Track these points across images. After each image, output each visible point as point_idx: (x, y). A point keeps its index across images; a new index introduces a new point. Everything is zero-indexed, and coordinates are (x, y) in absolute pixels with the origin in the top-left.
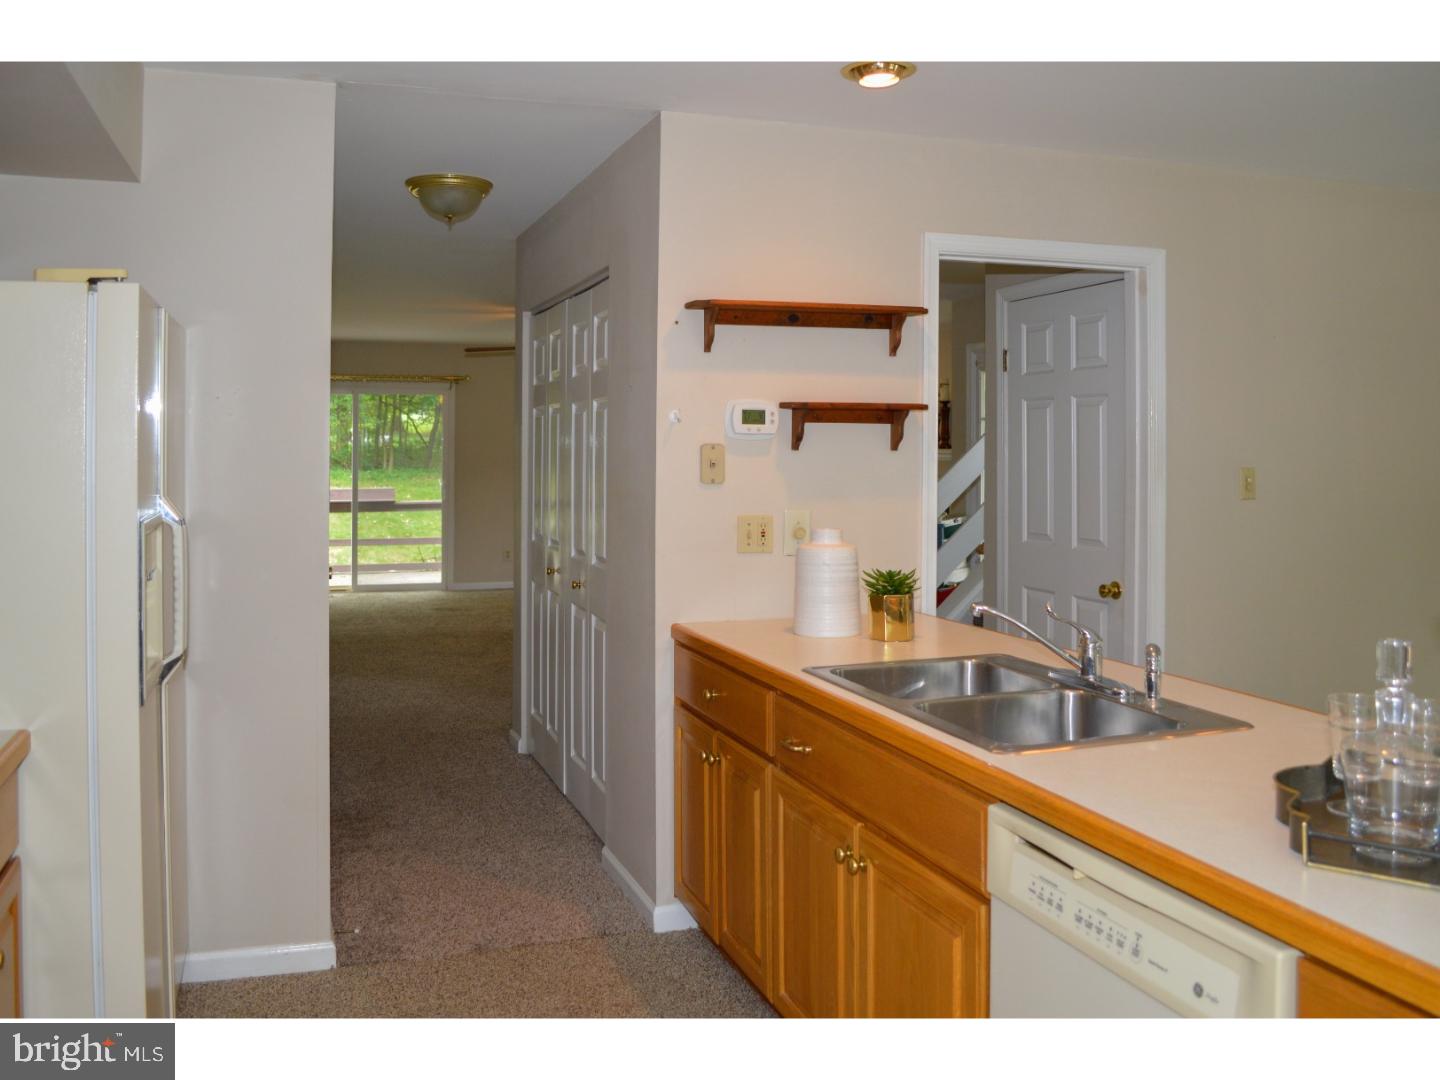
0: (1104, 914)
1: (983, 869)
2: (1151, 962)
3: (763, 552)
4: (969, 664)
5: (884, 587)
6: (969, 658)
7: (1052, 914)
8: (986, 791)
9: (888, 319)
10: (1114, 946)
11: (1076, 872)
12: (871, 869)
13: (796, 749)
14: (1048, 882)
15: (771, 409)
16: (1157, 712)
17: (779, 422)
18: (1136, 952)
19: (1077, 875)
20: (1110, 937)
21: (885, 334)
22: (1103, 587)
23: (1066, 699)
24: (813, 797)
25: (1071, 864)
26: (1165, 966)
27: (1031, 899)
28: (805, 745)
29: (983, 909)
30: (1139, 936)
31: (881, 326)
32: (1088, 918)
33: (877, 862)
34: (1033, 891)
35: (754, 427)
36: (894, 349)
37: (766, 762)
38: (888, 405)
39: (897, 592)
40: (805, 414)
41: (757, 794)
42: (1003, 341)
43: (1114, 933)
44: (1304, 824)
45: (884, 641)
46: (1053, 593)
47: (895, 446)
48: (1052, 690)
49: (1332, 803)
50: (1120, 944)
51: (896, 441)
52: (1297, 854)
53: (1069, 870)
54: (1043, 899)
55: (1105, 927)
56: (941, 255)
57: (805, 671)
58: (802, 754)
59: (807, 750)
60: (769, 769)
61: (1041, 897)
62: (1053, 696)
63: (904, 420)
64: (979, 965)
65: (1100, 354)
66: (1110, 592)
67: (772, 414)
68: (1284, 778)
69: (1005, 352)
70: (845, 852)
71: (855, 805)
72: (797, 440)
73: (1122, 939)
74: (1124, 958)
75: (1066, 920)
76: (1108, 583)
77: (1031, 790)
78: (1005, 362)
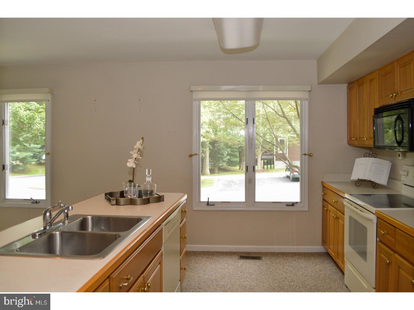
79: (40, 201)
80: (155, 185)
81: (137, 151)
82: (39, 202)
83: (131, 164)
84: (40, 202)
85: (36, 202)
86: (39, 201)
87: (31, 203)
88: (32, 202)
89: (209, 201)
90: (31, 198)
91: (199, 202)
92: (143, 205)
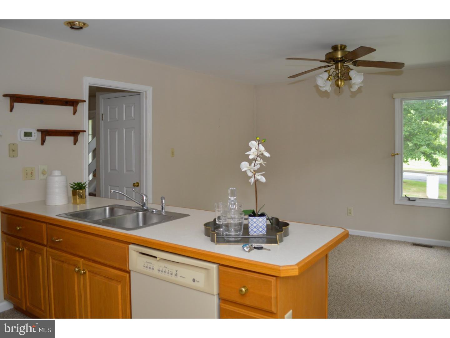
0: (166, 267)
1: (127, 264)
2: (180, 277)
3: (32, 179)
4: (108, 208)
5: (76, 188)
6: (107, 206)
7: (151, 271)
8: (127, 242)
9: (73, 103)
10: (170, 275)
11: (157, 258)
12: (87, 272)
13: (57, 240)
14: (149, 263)
15: (34, 132)
16: (166, 215)
17: (37, 136)
18: (176, 275)
19: (158, 259)
20: (168, 273)
21: (71, 108)
22: (134, 184)
23: (139, 215)
24: (64, 254)
25: (156, 256)
26: (184, 277)
27: (144, 269)
28: (60, 239)
29: (128, 275)
30: (177, 271)
31: (70, 105)
32: (161, 270)
33: (89, 269)
34: (144, 266)
35: (28, 138)
36: (75, 113)
37: (44, 247)
38: (74, 131)
39: (81, 189)
40: (46, 133)
41: (40, 258)
42: (102, 111)
43: (169, 272)
44: (216, 235)
45: (77, 204)
46: (118, 187)
47: (75, 144)
48: (134, 213)
49: (216, 230)
50: (172, 274)
51: (75, 142)
52: (214, 243)
53: (155, 259)
54: (148, 268)
55: (167, 271)
56: (89, 84)
57: (57, 216)
58: (60, 242)
59: (61, 240)
60: (45, 248)
61: (147, 267)
62: (135, 214)
63: (78, 135)
64: (127, 291)
65: (132, 116)
66: (136, 185)
67: (35, 133)
68: (206, 225)
69: (103, 115)
70: (78, 269)
71: (81, 254)
72: (43, 142)
73: (172, 273)
74: (173, 278)
75: (155, 272)
76: (135, 182)
77: (143, 239)
78: (102, 118)
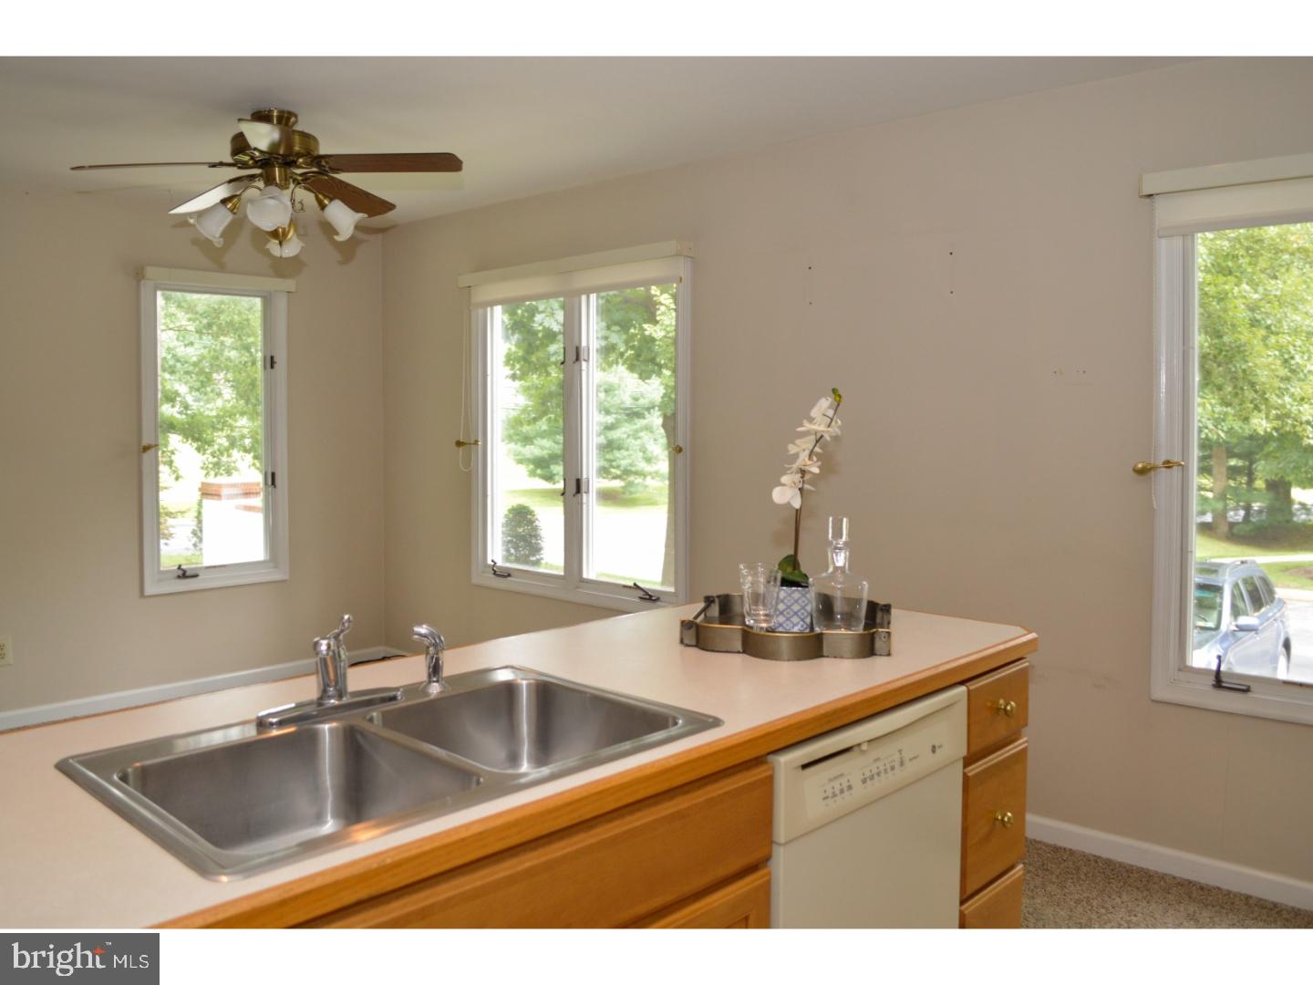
0: (877, 760)
2: (910, 760)
7: (846, 797)
10: (890, 774)
11: (863, 745)
14: (838, 777)
18: (901, 764)
20: (886, 771)
26: (918, 754)
27: (827, 805)
30: (900, 751)
32: (870, 774)
34: (825, 798)
43: (887, 765)
50: (892, 769)
54: (836, 795)
55: (881, 768)
73: (893, 764)
74: (896, 776)
75: (855, 794)
79: (660, 596)
80: (865, 583)
81: (813, 444)
82: (658, 599)
83: (785, 494)
84: (662, 599)
85: (651, 596)
86: (657, 595)
87: (638, 600)
88: (641, 598)
89: (1222, 669)
90: (635, 584)
91: (1180, 670)
92: (799, 660)
